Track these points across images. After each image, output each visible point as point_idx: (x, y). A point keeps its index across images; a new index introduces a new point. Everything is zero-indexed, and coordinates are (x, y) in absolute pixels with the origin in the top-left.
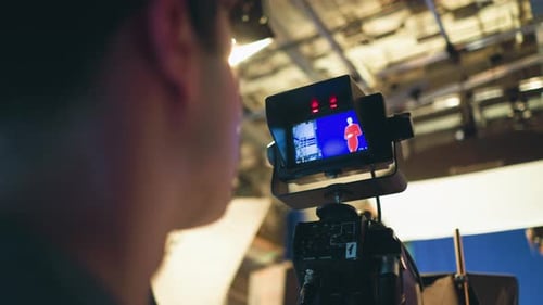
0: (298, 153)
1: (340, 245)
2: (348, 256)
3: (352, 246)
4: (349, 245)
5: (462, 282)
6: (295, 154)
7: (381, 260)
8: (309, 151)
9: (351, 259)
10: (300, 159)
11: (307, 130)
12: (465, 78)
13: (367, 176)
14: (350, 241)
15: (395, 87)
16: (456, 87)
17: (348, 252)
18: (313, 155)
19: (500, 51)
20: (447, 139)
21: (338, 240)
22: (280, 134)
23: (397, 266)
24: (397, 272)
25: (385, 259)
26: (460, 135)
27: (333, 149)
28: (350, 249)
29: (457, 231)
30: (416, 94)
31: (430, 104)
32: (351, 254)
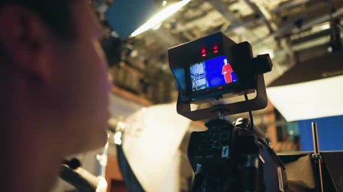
0: (194, 84)
1: (219, 148)
2: (223, 156)
3: (226, 149)
4: (224, 148)
6: (192, 85)
7: (247, 157)
8: (201, 83)
9: (224, 158)
10: (195, 88)
11: (199, 69)
12: (334, 11)
13: (241, 98)
14: (225, 145)
15: (285, 18)
16: (327, 17)
17: (223, 153)
18: (203, 86)
20: (320, 53)
21: (217, 144)
23: (257, 161)
24: (257, 165)
25: (249, 157)
26: (330, 49)
28: (225, 151)
29: (314, 125)
30: (299, 23)
31: (310, 29)
32: (225, 155)
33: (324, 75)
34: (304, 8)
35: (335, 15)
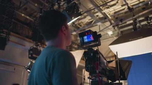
5: (117, 61)
7: (96, 55)
11: (85, 37)
14: (92, 53)
15: (117, 18)
19: (144, 6)
22: (81, 38)
26: (133, 30)
27: (90, 40)
29: (117, 52)
31: (126, 23)
32: (92, 55)
33: (130, 40)
34: (124, 14)
35: (135, 17)
